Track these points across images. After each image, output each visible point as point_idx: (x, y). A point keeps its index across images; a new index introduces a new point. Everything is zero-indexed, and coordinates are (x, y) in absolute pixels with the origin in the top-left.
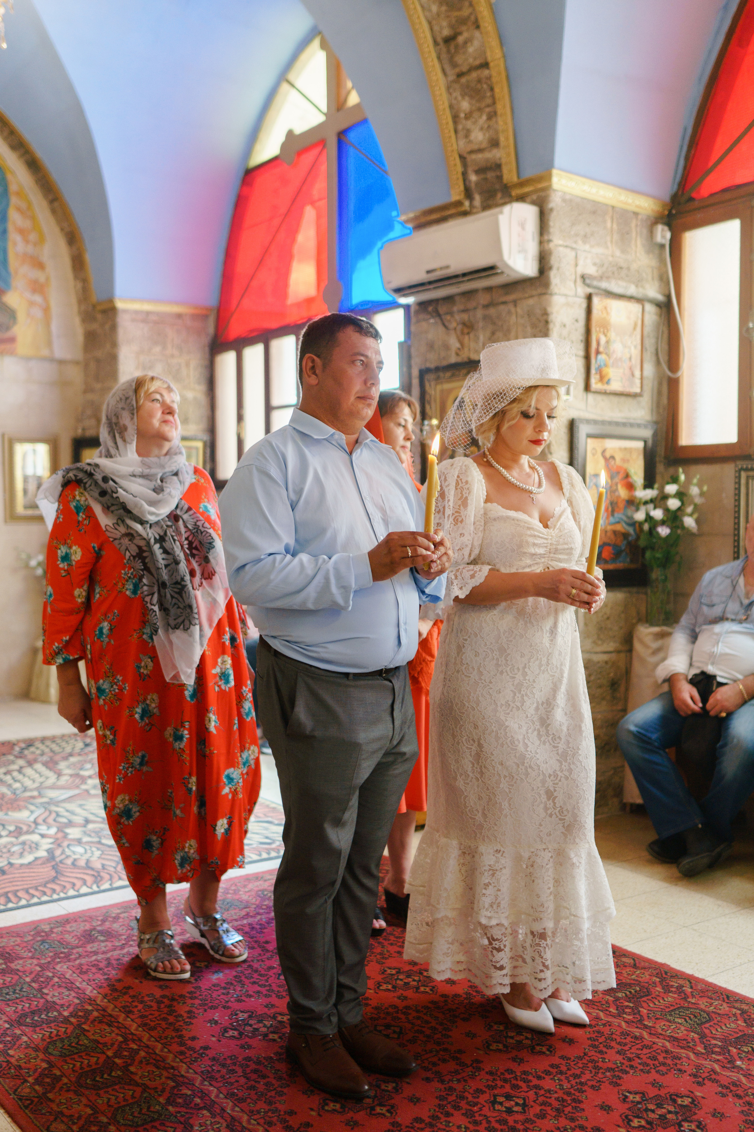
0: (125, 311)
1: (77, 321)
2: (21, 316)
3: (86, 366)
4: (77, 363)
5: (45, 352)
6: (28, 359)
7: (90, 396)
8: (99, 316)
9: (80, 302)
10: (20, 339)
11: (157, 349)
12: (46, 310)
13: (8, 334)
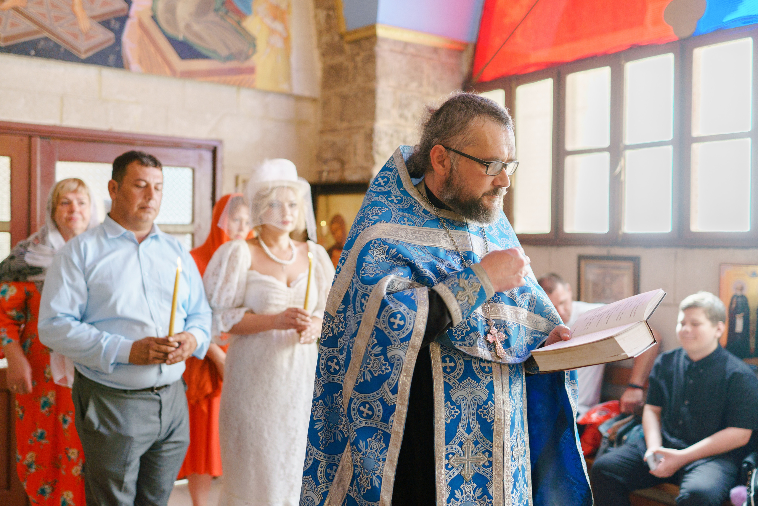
0: (385, 40)
1: (316, 54)
2: (261, 44)
3: (326, 103)
4: (314, 100)
5: (284, 87)
6: (266, 92)
7: (330, 138)
8: (347, 48)
9: (320, 33)
10: (259, 70)
11: (414, 85)
12: (287, 40)
13: (247, 64)
